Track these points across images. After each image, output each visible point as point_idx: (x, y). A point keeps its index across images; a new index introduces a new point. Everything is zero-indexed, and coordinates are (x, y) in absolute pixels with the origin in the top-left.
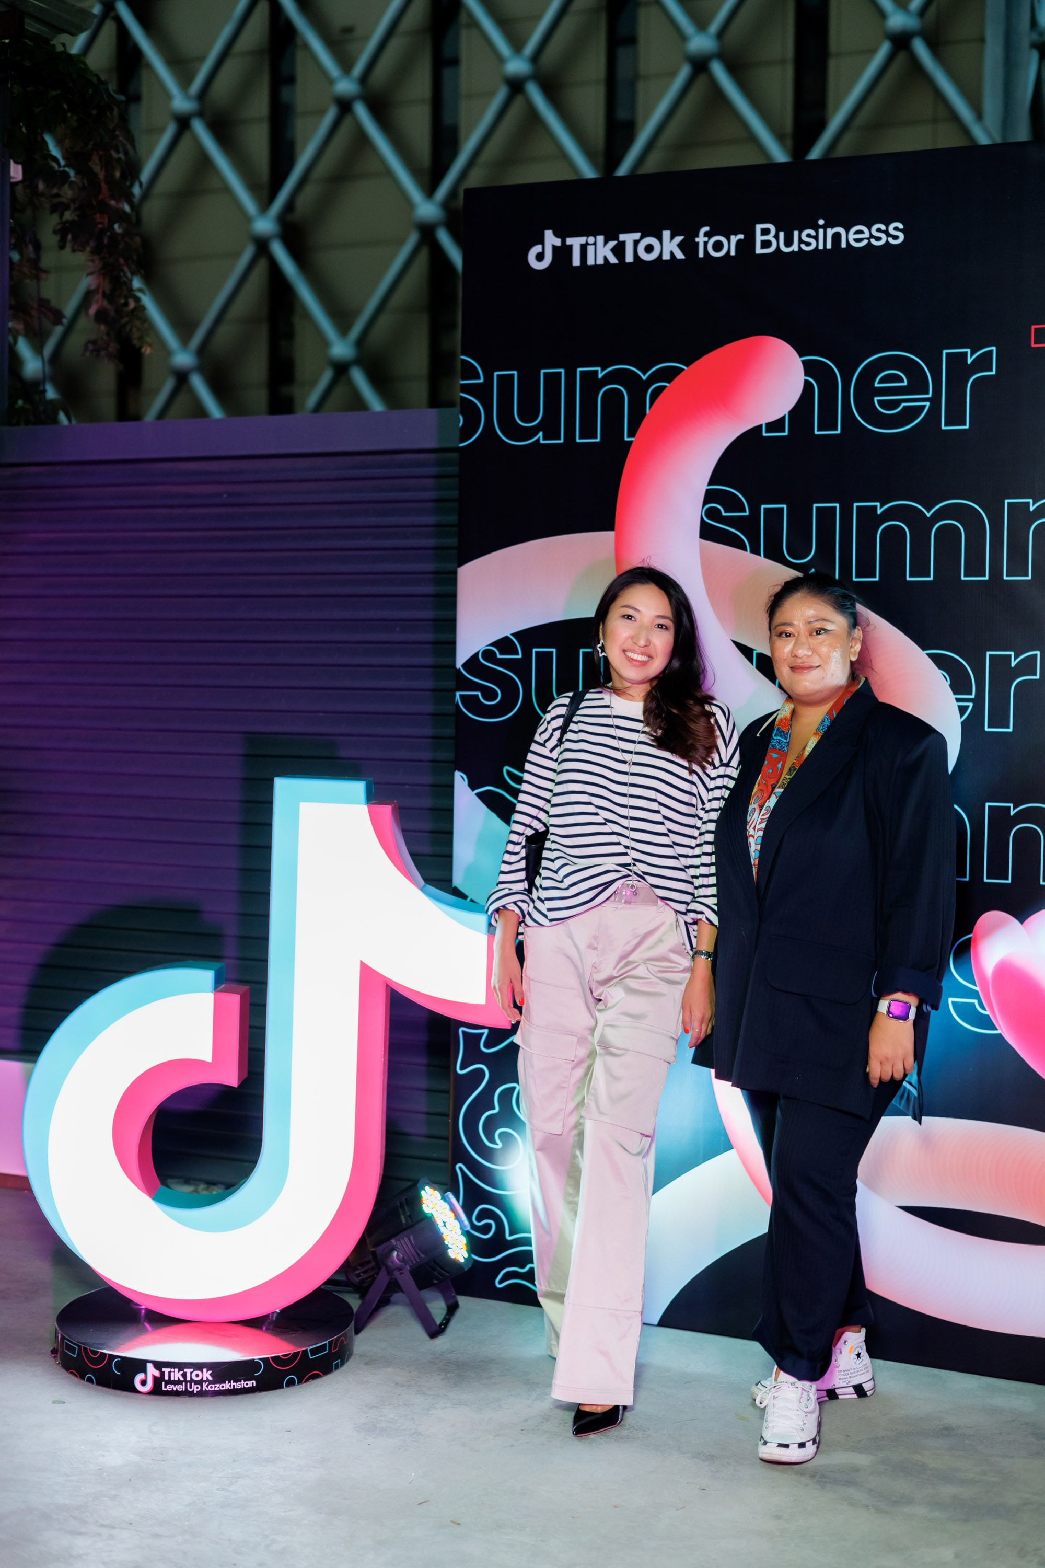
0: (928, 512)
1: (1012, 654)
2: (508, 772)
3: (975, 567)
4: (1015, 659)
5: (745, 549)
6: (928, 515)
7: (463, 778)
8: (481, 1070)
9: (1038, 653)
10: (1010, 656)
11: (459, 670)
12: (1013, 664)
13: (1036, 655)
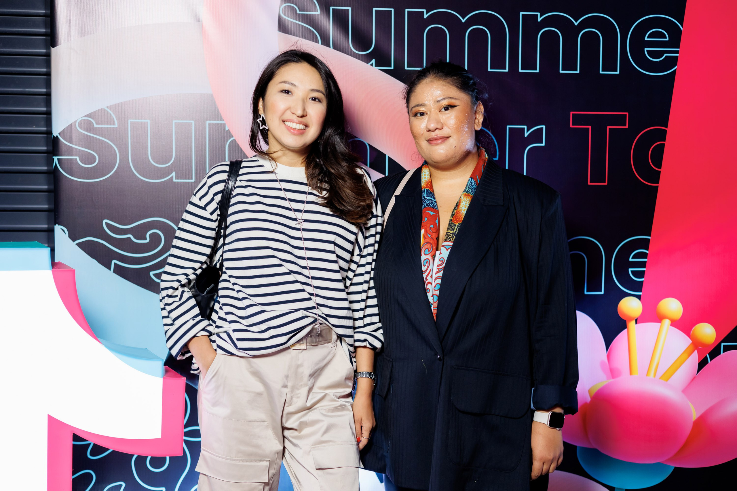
0: (463, 19)
1: (525, 127)
2: (107, 225)
3: (498, 62)
4: (528, 131)
5: (317, 42)
6: (463, 21)
7: (64, 231)
8: (90, 474)
9: (544, 127)
10: (524, 128)
11: (57, 136)
12: (526, 135)
13: (542, 128)
